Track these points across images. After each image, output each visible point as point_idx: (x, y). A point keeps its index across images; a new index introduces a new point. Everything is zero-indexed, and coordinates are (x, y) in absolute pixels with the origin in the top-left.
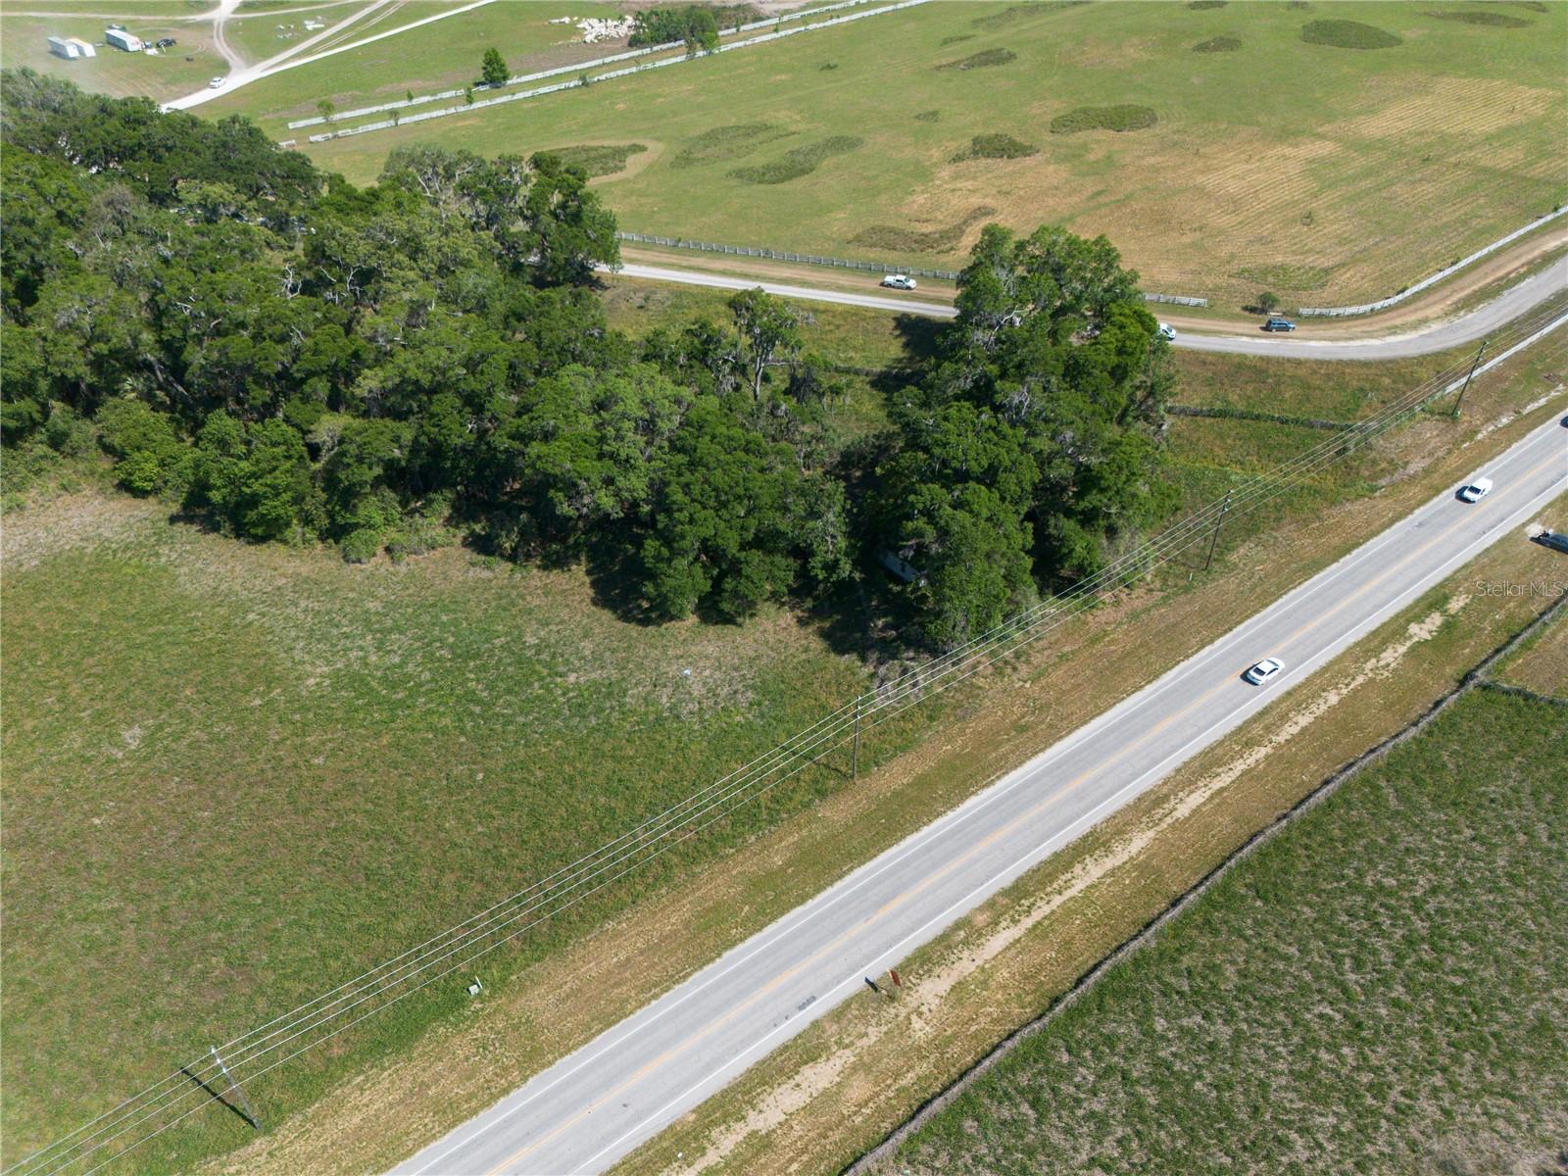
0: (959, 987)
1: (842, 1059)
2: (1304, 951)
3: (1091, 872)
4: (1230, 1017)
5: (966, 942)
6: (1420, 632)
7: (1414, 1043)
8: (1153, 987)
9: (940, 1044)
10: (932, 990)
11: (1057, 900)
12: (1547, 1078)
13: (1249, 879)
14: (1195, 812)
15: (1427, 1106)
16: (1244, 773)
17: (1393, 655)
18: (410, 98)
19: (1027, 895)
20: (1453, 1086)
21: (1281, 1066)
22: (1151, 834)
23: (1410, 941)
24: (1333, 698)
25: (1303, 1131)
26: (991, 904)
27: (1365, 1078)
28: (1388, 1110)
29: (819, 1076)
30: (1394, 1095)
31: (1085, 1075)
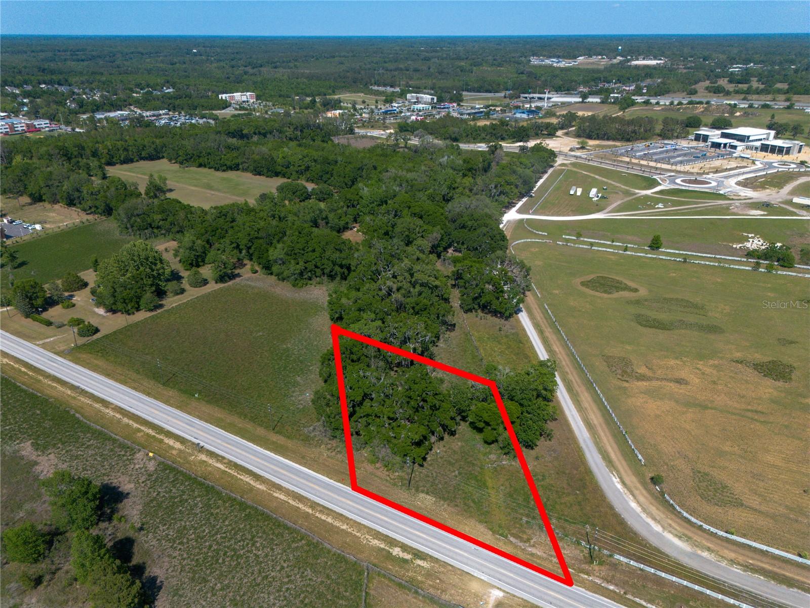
0: (205, 462)
1: (182, 448)
2: (227, 526)
3: (247, 479)
4: (201, 512)
5: (218, 460)
6: (396, 551)
7: (197, 550)
8: (210, 496)
9: (188, 462)
10: (203, 457)
11: (236, 474)
12: (187, 580)
13: (252, 512)
14: (277, 498)
15: (176, 553)
16: (298, 508)
17: (376, 543)
18: (613, 242)
19: (236, 468)
20: (184, 559)
21: (188, 523)
22: (265, 489)
23: (234, 550)
24: (344, 527)
25: (168, 529)
26: (231, 461)
27: (185, 540)
28: (175, 545)
29: (178, 445)
30: (180, 547)
31: (182, 488)
